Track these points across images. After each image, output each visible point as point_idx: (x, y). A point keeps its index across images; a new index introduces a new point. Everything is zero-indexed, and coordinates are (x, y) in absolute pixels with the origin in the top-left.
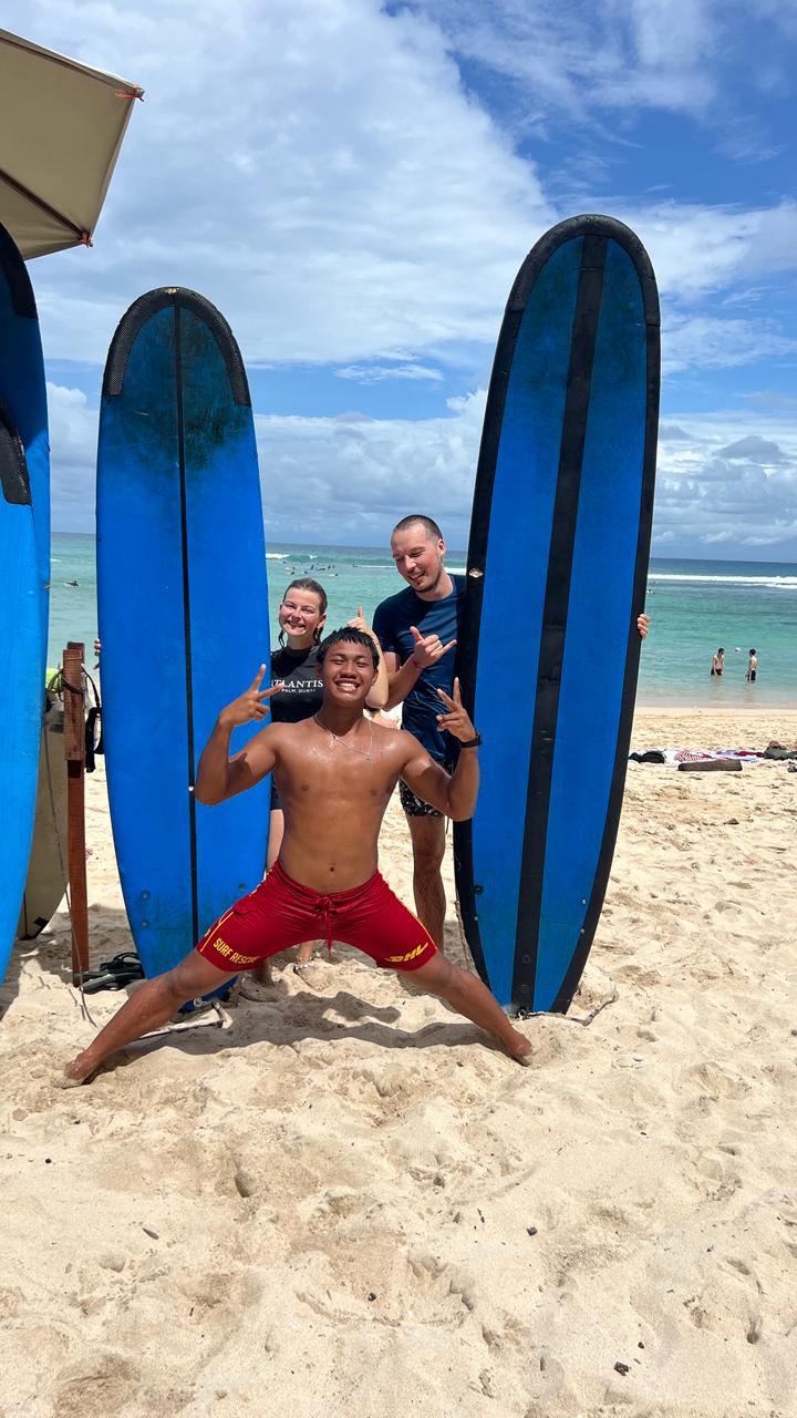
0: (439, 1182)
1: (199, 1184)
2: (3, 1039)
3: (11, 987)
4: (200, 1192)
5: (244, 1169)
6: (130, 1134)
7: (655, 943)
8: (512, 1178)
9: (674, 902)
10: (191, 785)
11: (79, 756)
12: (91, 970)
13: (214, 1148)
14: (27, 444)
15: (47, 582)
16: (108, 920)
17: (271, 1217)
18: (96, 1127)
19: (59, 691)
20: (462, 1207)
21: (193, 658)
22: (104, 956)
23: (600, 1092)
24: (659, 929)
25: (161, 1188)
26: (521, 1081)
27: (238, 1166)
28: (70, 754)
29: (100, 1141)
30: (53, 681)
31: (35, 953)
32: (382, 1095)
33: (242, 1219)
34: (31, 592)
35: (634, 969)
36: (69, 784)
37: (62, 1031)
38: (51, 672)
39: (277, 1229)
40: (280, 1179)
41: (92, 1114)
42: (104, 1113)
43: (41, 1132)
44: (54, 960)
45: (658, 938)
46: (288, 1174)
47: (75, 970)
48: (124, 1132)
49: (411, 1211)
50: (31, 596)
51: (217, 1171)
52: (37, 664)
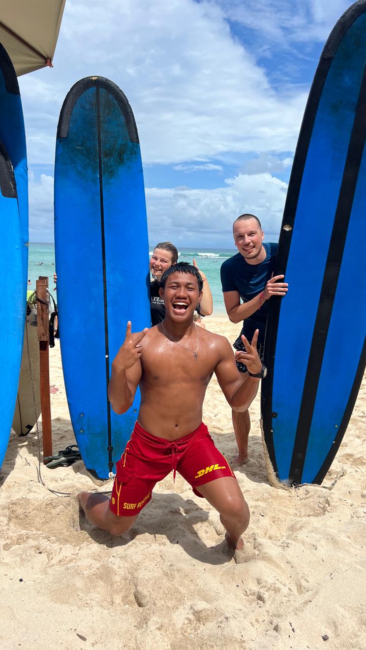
0: (260, 598)
1: (112, 597)
2: (2, 497)
3: (11, 464)
4: (112, 603)
5: (140, 589)
6: (71, 561)
7: (357, 440)
8: (306, 596)
9: (363, 417)
10: (107, 354)
11: (46, 338)
12: (53, 455)
13: (121, 572)
14: (15, 165)
15: (27, 242)
16: (64, 425)
17: (158, 626)
18: (51, 556)
19: (34, 303)
20: (279, 620)
21: (107, 283)
22: (62, 446)
23: (348, 534)
24: (357, 432)
25: (88, 602)
26: (299, 526)
27: (136, 586)
28: (41, 337)
29: (53, 565)
30: (31, 297)
31: (26, 443)
32: (219, 535)
33: (139, 626)
34: (17, 247)
35: (351, 455)
36: (41, 354)
37: (35, 492)
38: (30, 292)
39: (161, 634)
40: (162, 596)
41: (49, 547)
42: (56, 546)
43: (18, 559)
44: (35, 448)
45: (358, 437)
46: (166, 592)
47: (45, 455)
48: (68, 559)
49: (245, 621)
50: (17, 249)
51: (123, 588)
52: (21, 287)
